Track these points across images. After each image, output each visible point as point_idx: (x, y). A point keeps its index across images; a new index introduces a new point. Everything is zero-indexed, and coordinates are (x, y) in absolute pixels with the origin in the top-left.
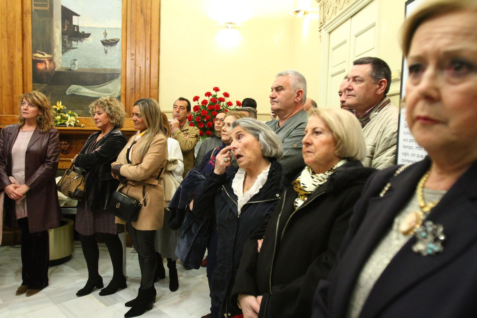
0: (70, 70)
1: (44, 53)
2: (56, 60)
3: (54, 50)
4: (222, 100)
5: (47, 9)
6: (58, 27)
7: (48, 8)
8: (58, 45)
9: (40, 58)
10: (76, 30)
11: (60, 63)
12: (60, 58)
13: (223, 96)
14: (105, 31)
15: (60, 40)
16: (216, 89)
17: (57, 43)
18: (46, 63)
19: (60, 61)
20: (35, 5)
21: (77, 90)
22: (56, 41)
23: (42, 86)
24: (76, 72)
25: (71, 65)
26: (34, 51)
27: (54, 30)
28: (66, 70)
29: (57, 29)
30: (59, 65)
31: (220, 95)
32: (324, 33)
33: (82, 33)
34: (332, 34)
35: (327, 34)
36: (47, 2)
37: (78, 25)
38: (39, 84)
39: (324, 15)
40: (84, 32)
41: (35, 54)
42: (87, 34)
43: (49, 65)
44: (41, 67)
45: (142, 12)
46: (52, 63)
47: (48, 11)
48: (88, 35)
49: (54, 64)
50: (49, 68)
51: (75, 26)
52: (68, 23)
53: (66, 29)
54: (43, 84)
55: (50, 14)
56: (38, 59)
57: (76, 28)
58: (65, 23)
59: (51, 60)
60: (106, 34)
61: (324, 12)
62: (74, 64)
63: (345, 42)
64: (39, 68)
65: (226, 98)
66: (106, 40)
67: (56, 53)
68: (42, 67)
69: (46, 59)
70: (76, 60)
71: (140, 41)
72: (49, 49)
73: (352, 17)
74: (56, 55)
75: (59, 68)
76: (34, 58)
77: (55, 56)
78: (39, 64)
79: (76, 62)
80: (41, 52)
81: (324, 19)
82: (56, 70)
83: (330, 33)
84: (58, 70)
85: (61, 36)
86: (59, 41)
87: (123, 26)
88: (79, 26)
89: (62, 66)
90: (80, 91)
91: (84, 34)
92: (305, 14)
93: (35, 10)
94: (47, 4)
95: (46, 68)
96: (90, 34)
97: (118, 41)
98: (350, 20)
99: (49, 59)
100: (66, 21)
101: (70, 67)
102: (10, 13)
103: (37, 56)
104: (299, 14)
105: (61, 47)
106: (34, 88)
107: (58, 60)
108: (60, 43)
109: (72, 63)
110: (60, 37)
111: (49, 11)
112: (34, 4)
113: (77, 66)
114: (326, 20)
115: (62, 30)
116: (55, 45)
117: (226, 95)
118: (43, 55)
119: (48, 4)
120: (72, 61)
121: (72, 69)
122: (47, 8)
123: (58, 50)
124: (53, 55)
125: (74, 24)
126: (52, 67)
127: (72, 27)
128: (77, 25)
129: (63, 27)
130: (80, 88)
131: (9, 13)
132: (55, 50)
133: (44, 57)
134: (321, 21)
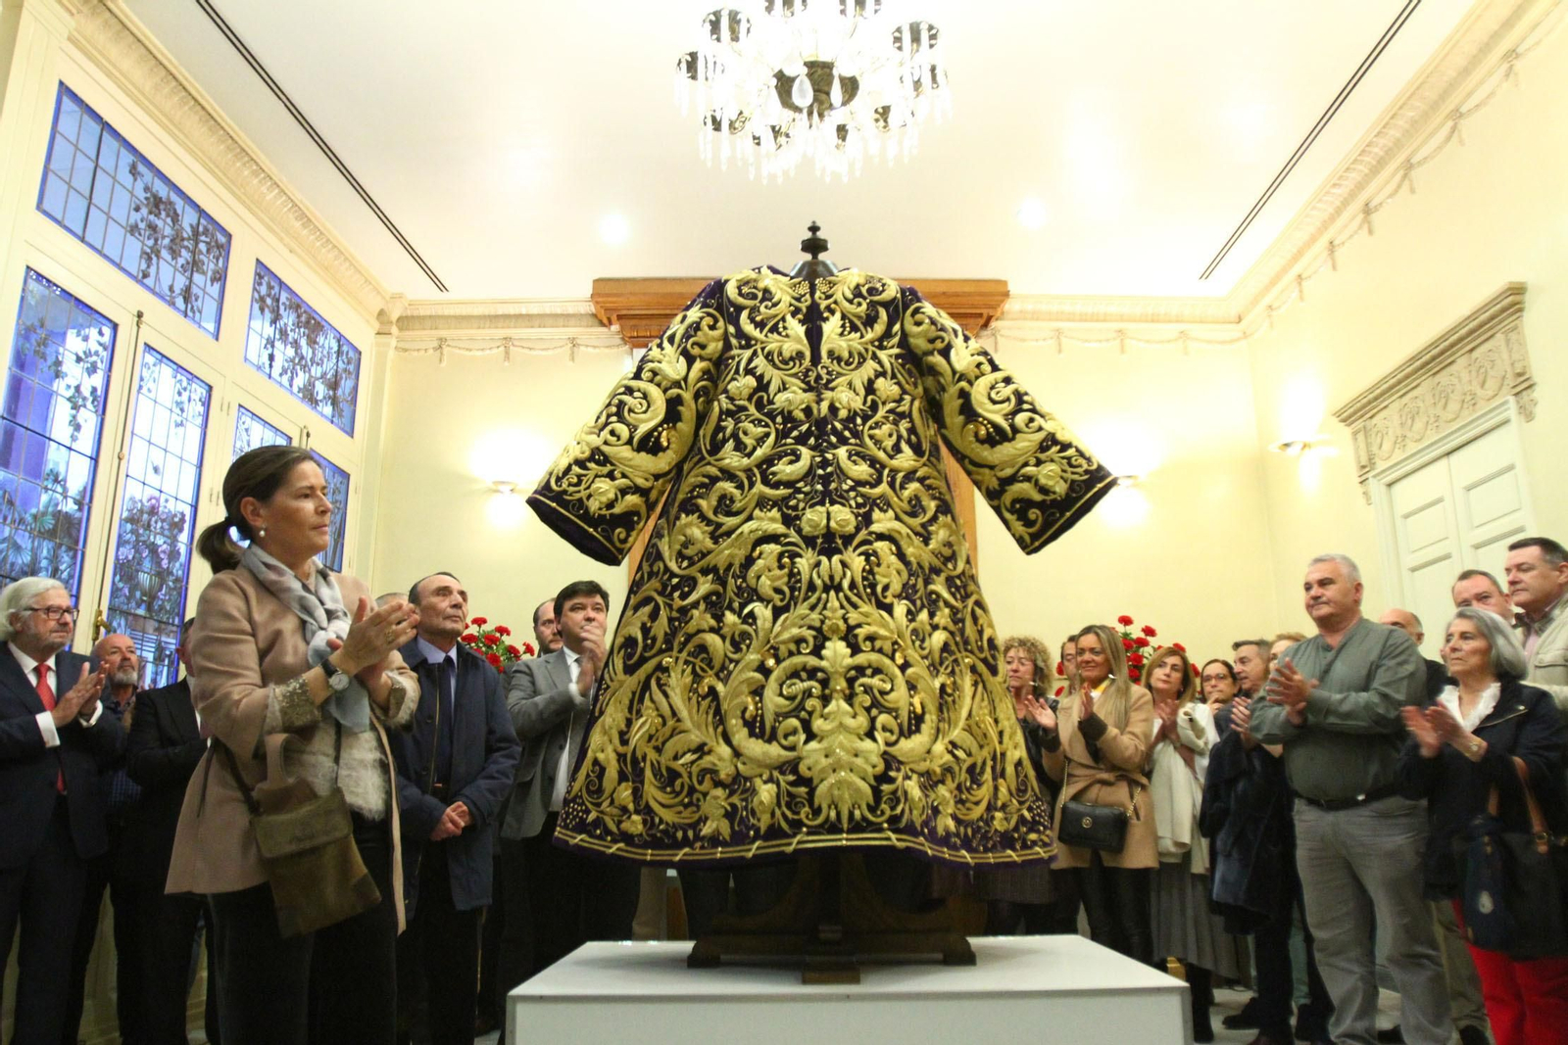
4: (1142, 643)
13: (1142, 635)
16: (1126, 621)
31: (1136, 632)
32: (1376, 487)
34: (1397, 487)
35: (1384, 489)
39: (1368, 451)
61: (1368, 445)
63: (1440, 500)
65: (1149, 638)
73: (1448, 454)
81: (1370, 459)
83: (1390, 485)
92: (1305, 446)
98: (1444, 462)
104: (1289, 450)
114: (1377, 460)
117: (1149, 631)
134: (1363, 463)
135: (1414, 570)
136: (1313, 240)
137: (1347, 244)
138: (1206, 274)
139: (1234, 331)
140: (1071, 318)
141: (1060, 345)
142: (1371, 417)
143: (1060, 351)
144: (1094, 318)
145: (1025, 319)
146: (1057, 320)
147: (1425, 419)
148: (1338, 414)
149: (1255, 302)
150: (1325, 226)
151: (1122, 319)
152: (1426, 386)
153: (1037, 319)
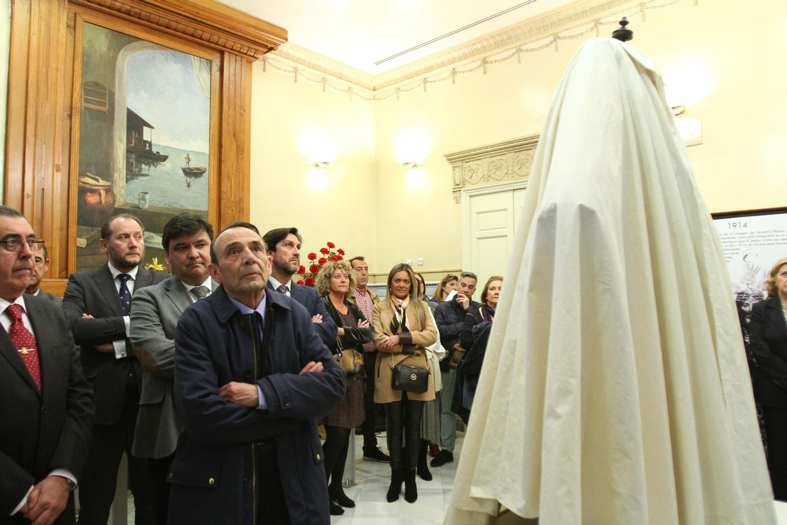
0: (138, 207)
1: (97, 177)
2: (116, 190)
3: (114, 175)
5: (105, 111)
6: (120, 140)
7: (107, 108)
8: (121, 167)
9: (92, 185)
10: (148, 148)
11: (122, 195)
12: (123, 188)
13: (338, 254)
14: (188, 155)
15: (123, 160)
17: (118, 165)
18: (100, 194)
19: (123, 192)
20: (86, 101)
21: (148, 240)
22: (118, 161)
23: (92, 230)
24: (147, 211)
25: (139, 199)
26: (82, 174)
27: (115, 144)
28: (133, 207)
29: (120, 143)
30: (121, 200)
32: (464, 196)
33: (156, 154)
34: (476, 198)
35: (468, 197)
36: (106, 100)
37: (151, 142)
38: (87, 228)
39: (462, 178)
40: (159, 153)
41: (82, 178)
42: (162, 156)
43: (106, 198)
44: (92, 199)
45: (234, 135)
46: (110, 193)
47: (107, 114)
48: (165, 158)
49: (114, 196)
50: (106, 202)
51: (146, 142)
52: (136, 136)
53: (133, 145)
54: (95, 228)
55: (108, 118)
56: (88, 186)
57: (147, 145)
58: (131, 135)
59: (109, 190)
60: (188, 159)
61: (462, 175)
62: (144, 199)
63: (502, 210)
64: (90, 201)
66: (188, 168)
67: (116, 180)
68: (95, 200)
69: (101, 188)
70: (147, 193)
71: (233, 174)
72: (106, 172)
73: (514, 190)
74: (117, 183)
75: (121, 204)
76: (81, 184)
77: (116, 185)
78: (89, 194)
79: (147, 196)
80: (93, 176)
81: (463, 182)
82: (116, 206)
83: (473, 196)
84: (119, 207)
85: (125, 154)
86: (121, 161)
87: (210, 152)
88: (153, 143)
89: (125, 200)
90: (152, 241)
91: (160, 156)
93: (85, 108)
94: (105, 103)
95: (101, 202)
96: (168, 156)
97: (204, 172)
98: (512, 192)
99: (106, 188)
100: (134, 133)
101: (137, 203)
102: (44, 106)
103: (86, 182)
104: (407, 166)
105: (125, 172)
106: (79, 233)
107: (120, 191)
108: (123, 165)
109: (141, 197)
110: (123, 156)
111: (109, 113)
112: (84, 98)
113: (148, 201)
114: (467, 183)
115: (127, 145)
116: (115, 167)
117: (341, 252)
118: (97, 180)
119: (107, 103)
120: (142, 194)
121: (140, 206)
122: (105, 109)
123: (119, 176)
124: (112, 183)
125: (145, 138)
126: (110, 201)
127: (142, 143)
128: (149, 141)
129: (129, 141)
130: (152, 236)
131: (42, 106)
132: (116, 175)
133: (97, 183)
134: (458, 183)
135: (479, 239)
136: (443, 65)
137: (465, 74)
138: (378, 63)
139: (370, 94)
140: (304, 63)
141: (296, 77)
142: (467, 162)
143: (296, 81)
144: (314, 67)
145: (281, 56)
146: (297, 62)
147: (505, 171)
148: (447, 156)
149: (389, 84)
150: (454, 61)
151: (326, 72)
152: (510, 156)
153: (287, 58)
